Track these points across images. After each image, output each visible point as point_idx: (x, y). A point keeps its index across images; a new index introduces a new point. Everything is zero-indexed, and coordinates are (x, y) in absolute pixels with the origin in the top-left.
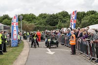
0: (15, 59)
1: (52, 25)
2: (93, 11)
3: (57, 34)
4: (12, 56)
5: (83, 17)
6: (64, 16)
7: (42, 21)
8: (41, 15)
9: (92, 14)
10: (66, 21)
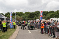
0: (11, 35)
1: (32, 18)
2: (53, 11)
3: (33, 22)
4: (10, 34)
5: (47, 14)
6: (38, 14)
7: (26, 15)
8: (26, 13)
9: (52, 12)
10: (38, 16)
